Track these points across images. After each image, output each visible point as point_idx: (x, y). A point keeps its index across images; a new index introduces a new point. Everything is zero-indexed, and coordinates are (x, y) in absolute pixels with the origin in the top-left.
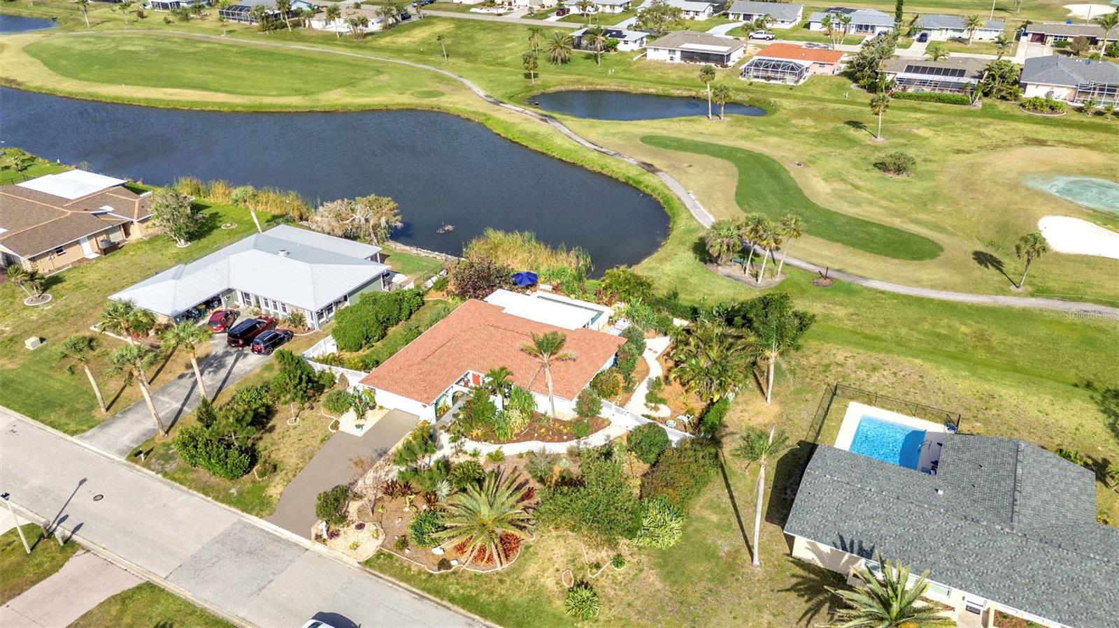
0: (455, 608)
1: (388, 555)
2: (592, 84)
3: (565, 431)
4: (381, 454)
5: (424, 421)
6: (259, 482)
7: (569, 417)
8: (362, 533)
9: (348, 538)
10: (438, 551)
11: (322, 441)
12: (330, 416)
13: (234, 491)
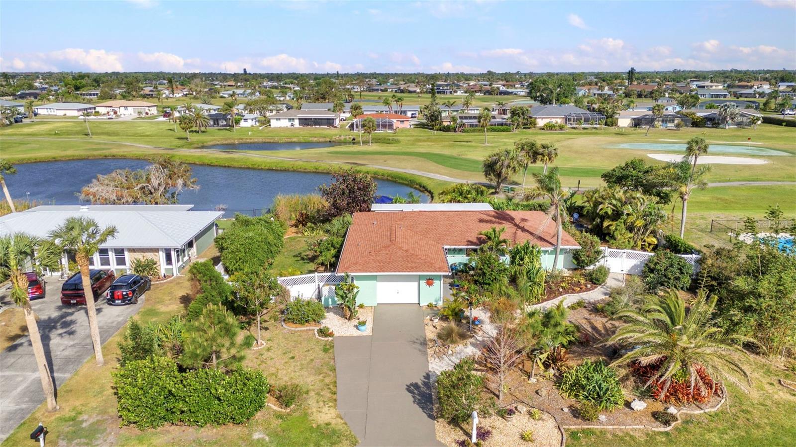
1: (583, 431)
2: (242, 139)
3: (583, 282)
4: (424, 343)
5: (428, 306)
6: (289, 414)
7: (567, 273)
8: (514, 421)
9: (505, 432)
10: (639, 405)
11: (326, 350)
12: (306, 328)
13: (261, 436)
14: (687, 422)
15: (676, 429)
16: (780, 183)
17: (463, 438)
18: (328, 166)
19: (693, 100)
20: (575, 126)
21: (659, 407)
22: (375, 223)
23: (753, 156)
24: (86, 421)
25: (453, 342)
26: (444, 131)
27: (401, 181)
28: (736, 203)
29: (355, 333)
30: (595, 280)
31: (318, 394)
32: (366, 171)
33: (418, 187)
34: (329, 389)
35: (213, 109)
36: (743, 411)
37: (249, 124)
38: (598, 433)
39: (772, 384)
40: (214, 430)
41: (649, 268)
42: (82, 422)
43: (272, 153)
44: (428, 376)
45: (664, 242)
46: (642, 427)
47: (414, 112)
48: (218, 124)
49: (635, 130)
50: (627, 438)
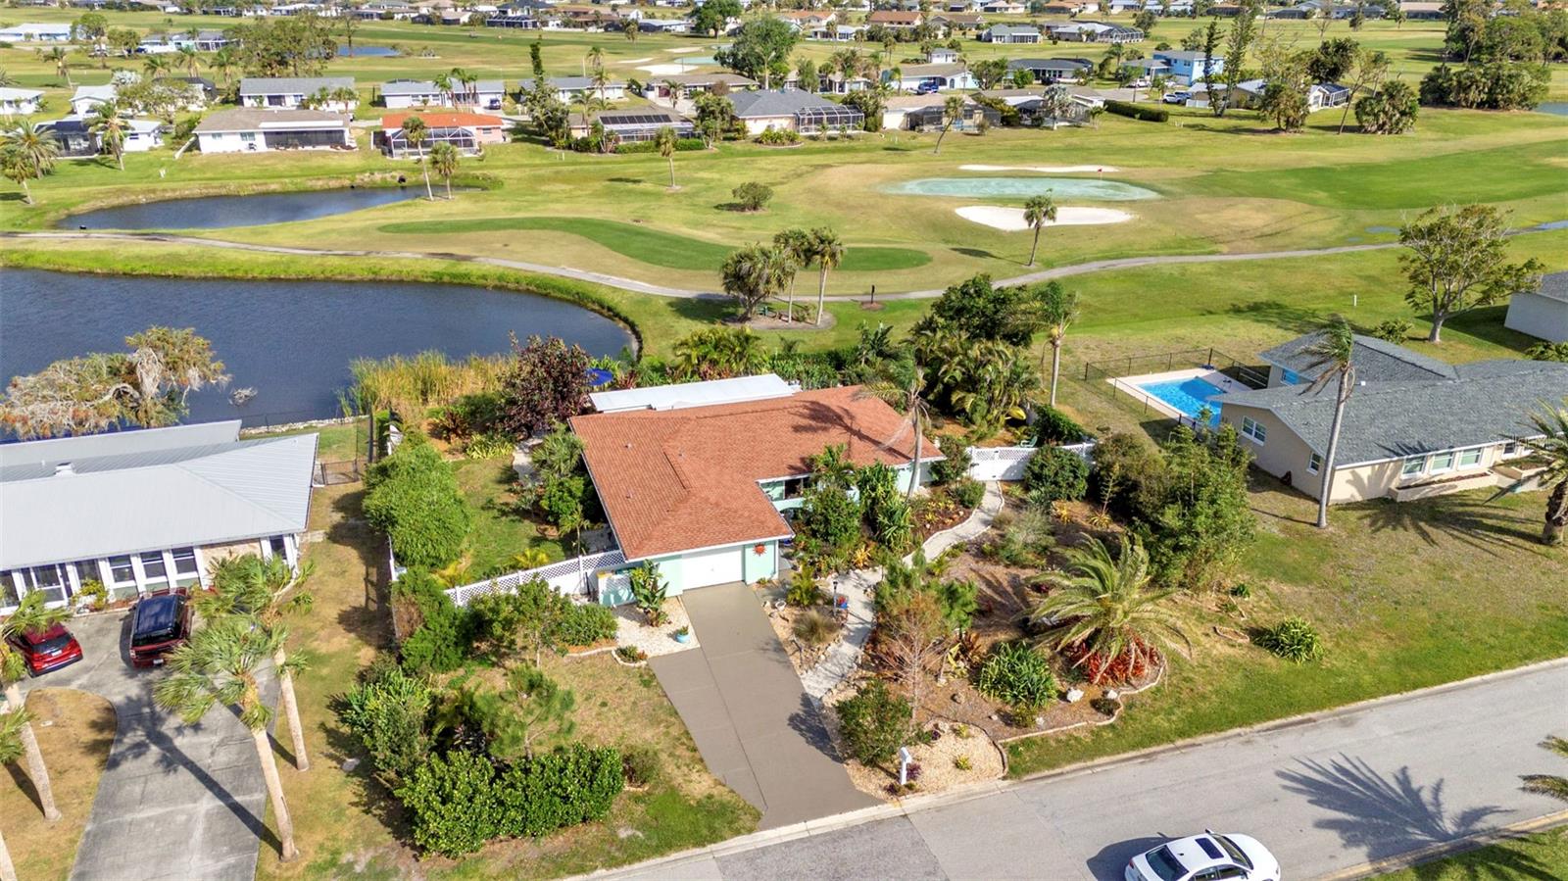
0: (1199, 739)
1: (1023, 742)
2: (154, 191)
3: (952, 506)
4: (779, 647)
5: (759, 582)
6: (648, 794)
7: (925, 493)
8: (940, 745)
9: (935, 762)
10: (1076, 695)
11: (646, 684)
12: (596, 651)
13: (630, 832)
14: (1130, 706)
15: (1121, 718)
16: (1153, 261)
17: (889, 781)
18: (396, 267)
19: (997, 71)
20: (813, 133)
21: (1096, 692)
22: (630, 445)
23: (1108, 203)
24: (355, 862)
25: (820, 640)
26: (577, 150)
27: (559, 295)
28: (1104, 311)
29: (675, 647)
30: (966, 500)
31: (671, 755)
32: (480, 273)
33: (597, 307)
34: (683, 744)
35: (25, 100)
36: (1185, 679)
37: (143, 144)
38: (1040, 742)
39: (1207, 635)
40: (561, 838)
41: (1033, 474)
42: (351, 865)
43: (255, 233)
44: (806, 701)
45: (1035, 416)
46: (1085, 723)
47: (493, 97)
48: (67, 147)
49: (914, 138)
50: (1072, 742)
